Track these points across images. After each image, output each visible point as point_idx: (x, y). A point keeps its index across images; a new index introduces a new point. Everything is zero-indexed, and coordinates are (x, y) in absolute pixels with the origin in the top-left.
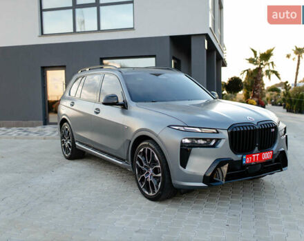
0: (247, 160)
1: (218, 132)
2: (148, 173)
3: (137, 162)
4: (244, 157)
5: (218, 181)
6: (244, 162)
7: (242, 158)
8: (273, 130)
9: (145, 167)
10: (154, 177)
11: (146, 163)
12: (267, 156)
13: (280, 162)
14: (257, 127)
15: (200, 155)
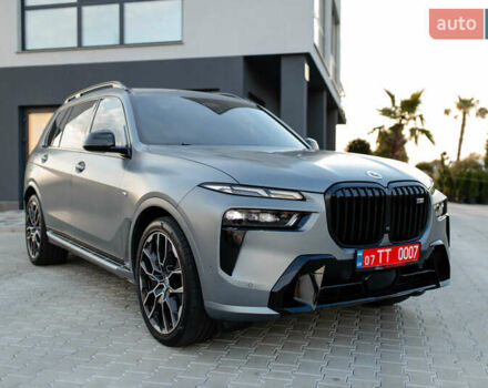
0: (365, 260)
1: (304, 199)
2: (161, 287)
3: (143, 265)
4: (360, 254)
5: (303, 305)
6: (359, 264)
7: (355, 254)
8: (421, 200)
9: (156, 273)
10: (172, 295)
11: (157, 264)
12: (407, 253)
13: (435, 269)
14: (388, 192)
15: (265, 246)
